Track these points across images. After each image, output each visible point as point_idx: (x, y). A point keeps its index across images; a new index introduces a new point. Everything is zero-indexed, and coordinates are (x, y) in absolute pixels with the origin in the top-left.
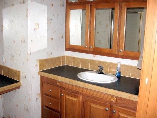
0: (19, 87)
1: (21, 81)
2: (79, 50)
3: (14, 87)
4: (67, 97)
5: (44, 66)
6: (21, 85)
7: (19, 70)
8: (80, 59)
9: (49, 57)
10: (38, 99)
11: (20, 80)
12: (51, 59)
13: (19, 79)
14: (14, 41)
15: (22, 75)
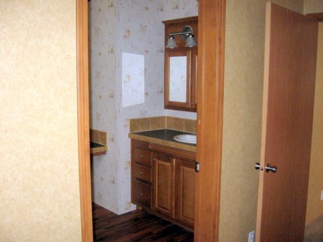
0: (104, 153)
1: (108, 145)
2: (180, 107)
3: (98, 151)
4: (160, 162)
5: (136, 127)
6: (107, 150)
7: (105, 131)
8: (183, 119)
9: (143, 117)
10: (127, 168)
11: (106, 144)
12: (146, 119)
13: (105, 142)
14: (100, 96)
15: (108, 137)
